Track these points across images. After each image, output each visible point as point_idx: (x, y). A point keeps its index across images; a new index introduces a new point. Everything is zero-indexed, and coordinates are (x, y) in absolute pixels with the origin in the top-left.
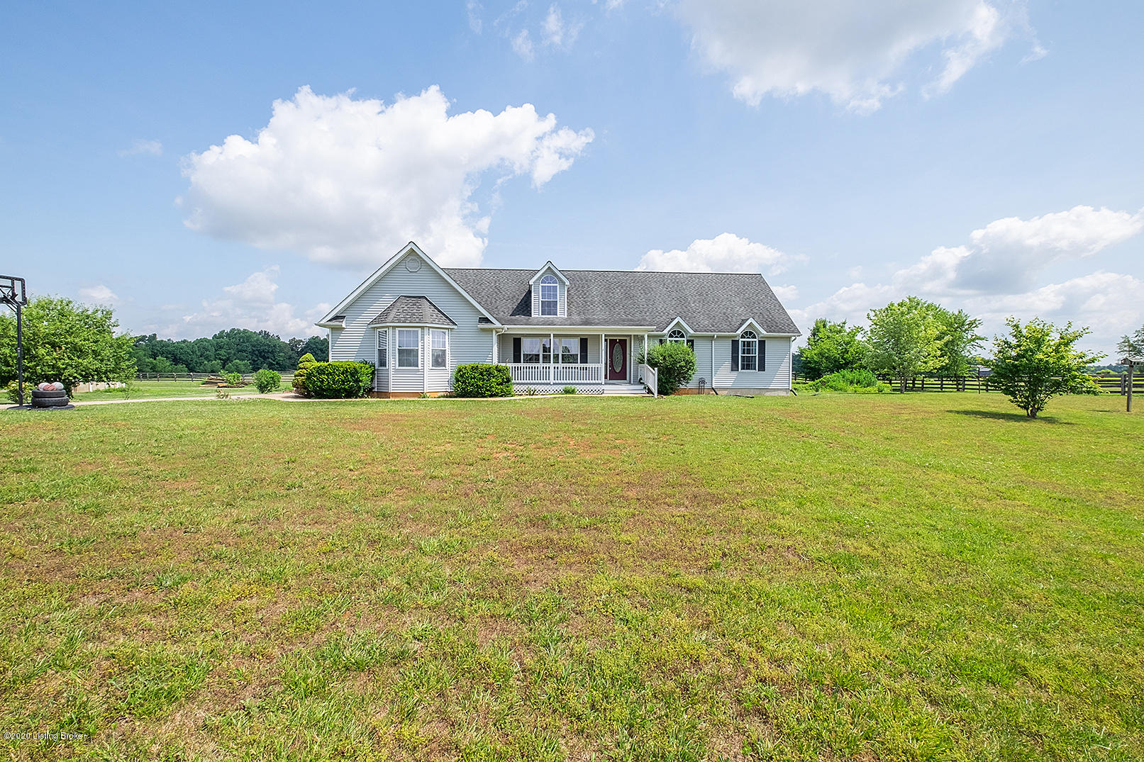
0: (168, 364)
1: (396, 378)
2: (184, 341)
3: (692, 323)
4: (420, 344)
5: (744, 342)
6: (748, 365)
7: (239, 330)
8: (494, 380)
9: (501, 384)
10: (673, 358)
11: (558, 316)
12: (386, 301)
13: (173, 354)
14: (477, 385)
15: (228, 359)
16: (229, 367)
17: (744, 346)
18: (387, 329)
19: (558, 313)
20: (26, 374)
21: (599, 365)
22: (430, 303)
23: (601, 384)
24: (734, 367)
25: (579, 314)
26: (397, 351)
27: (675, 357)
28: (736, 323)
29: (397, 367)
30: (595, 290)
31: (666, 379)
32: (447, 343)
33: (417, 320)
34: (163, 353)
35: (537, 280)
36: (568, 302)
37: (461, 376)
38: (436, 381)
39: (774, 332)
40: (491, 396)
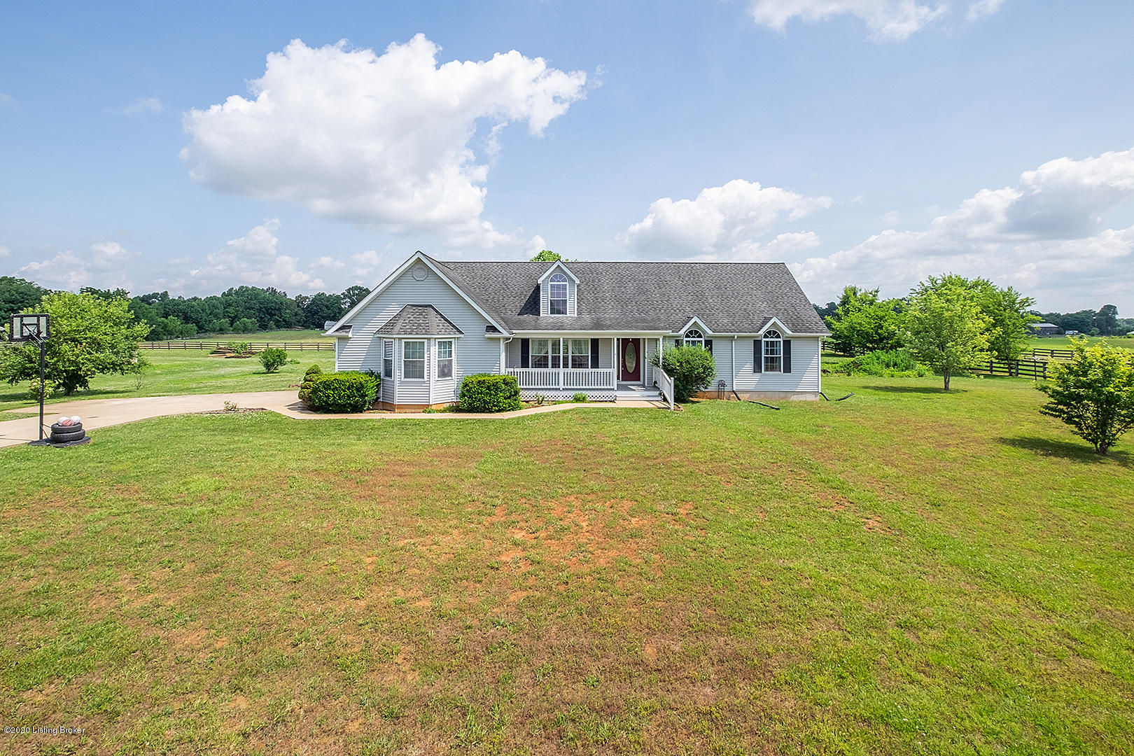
0: (179, 323)
1: (402, 390)
2: (195, 299)
3: (711, 322)
4: (426, 355)
5: (767, 342)
6: (772, 364)
7: (246, 287)
8: (501, 394)
9: (509, 398)
10: (690, 364)
11: (568, 315)
12: (392, 310)
13: (184, 312)
14: (484, 400)
15: (236, 316)
16: (237, 325)
17: (767, 346)
18: (393, 340)
19: (568, 313)
20: (47, 370)
21: (610, 370)
22: (437, 312)
23: (613, 389)
24: (757, 368)
25: (589, 313)
26: (403, 361)
27: (692, 364)
28: (758, 320)
29: (403, 379)
30: (606, 285)
31: (683, 386)
32: (453, 352)
33: (424, 331)
34: (175, 312)
35: (546, 278)
36: (578, 299)
37: (467, 390)
38: (442, 391)
39: (801, 331)
40: (499, 411)
